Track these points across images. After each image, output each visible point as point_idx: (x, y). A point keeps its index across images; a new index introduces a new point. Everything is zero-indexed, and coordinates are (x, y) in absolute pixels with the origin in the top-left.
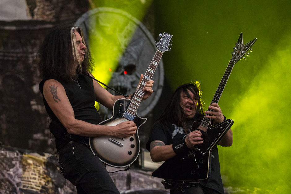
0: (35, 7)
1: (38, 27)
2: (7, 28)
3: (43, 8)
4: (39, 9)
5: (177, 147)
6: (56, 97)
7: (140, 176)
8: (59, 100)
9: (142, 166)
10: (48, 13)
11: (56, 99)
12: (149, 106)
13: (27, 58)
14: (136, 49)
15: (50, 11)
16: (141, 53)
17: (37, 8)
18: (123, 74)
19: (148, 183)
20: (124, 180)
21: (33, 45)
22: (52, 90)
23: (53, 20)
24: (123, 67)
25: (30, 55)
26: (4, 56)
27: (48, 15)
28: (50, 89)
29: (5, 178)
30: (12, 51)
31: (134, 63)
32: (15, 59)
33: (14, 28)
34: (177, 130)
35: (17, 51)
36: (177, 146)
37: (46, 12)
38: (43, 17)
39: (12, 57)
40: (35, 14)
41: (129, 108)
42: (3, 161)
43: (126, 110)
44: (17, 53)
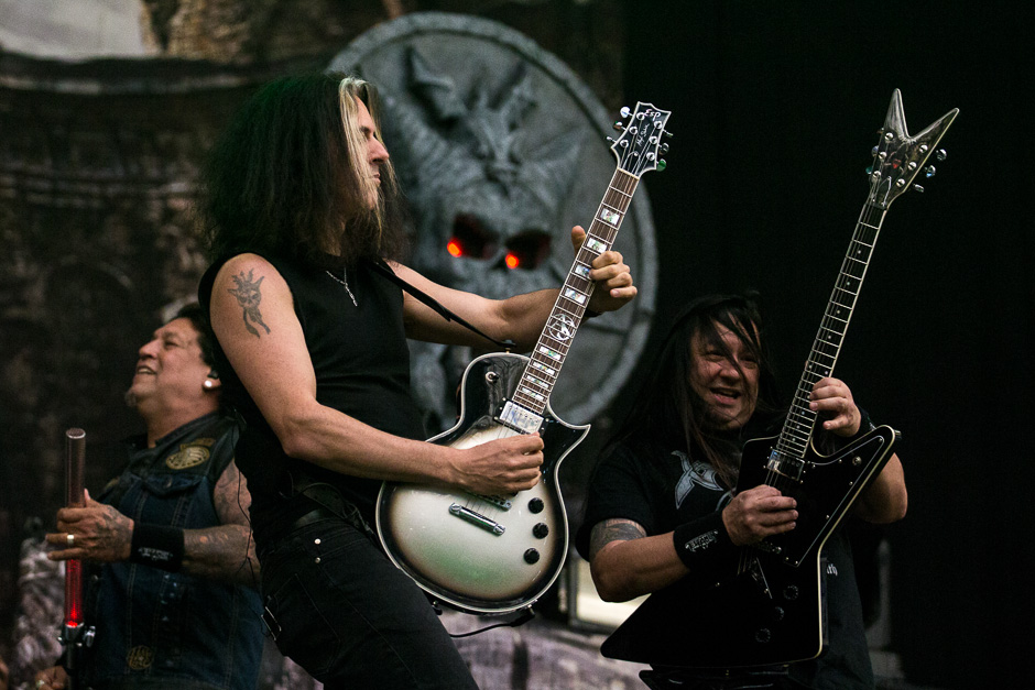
0: (174, 9)
1: (184, 85)
2: (67, 86)
3: (204, 13)
4: (187, 18)
5: (692, 545)
6: (257, 316)
7: (561, 654)
8: (265, 326)
9: (572, 613)
10: (223, 31)
11: (256, 325)
12: (599, 386)
13: (141, 200)
14: (551, 172)
15: (231, 23)
16: (570, 188)
17: (183, 11)
18: (501, 266)
19: (595, 679)
20: (503, 666)
21: (167, 154)
22: (240, 289)
23: (243, 60)
24: (502, 240)
25: (153, 192)
26: (55, 193)
27: (222, 41)
28: (236, 287)
29: (51, 654)
30: (85, 173)
31: (545, 227)
32: (96, 204)
33: (92, 88)
34: (693, 474)
35: (105, 174)
36: (692, 542)
37: (216, 27)
38: (202, 48)
39: (86, 196)
40: (175, 34)
41: (521, 388)
42: (45, 592)
43: (511, 397)
44: (103, 183)
